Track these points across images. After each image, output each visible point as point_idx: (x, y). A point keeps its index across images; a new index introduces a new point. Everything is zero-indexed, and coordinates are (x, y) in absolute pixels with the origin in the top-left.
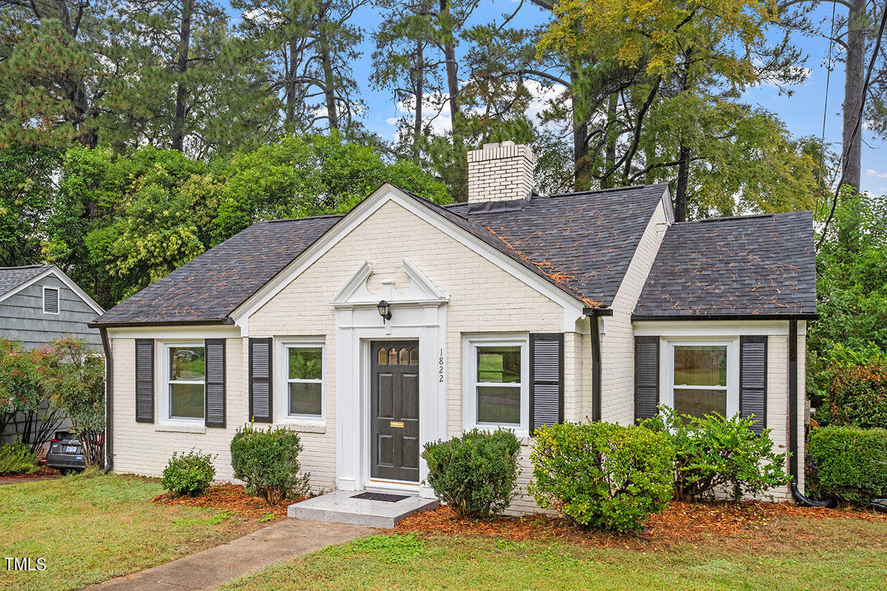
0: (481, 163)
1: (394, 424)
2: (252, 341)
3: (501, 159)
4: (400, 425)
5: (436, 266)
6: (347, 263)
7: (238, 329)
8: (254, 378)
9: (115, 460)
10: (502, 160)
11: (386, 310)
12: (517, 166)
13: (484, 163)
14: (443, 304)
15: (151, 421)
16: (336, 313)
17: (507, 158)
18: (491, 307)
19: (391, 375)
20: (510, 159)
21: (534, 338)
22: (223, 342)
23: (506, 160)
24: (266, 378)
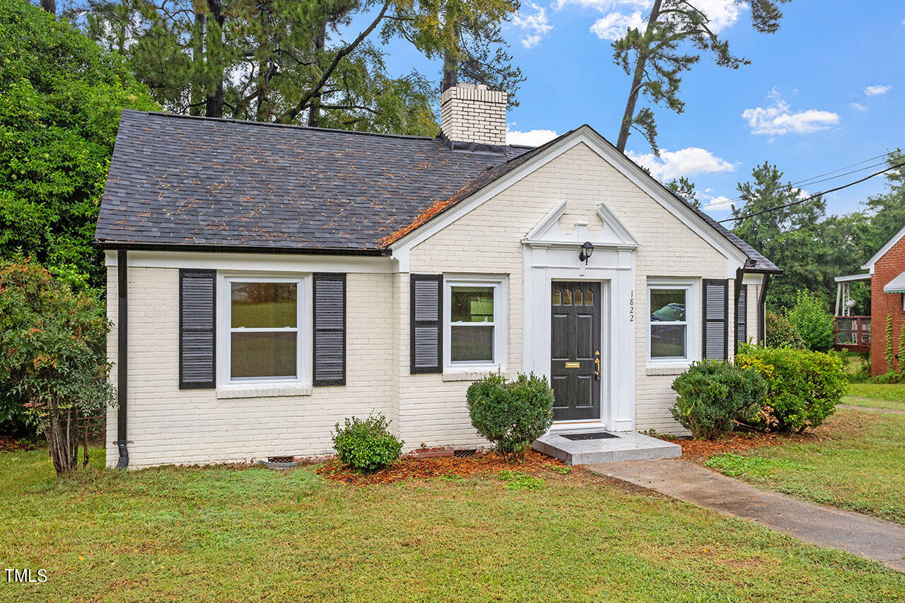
0: (465, 102)
1: (569, 365)
2: (414, 278)
3: (485, 102)
4: (577, 365)
5: (625, 213)
6: (535, 199)
7: (396, 262)
8: (417, 322)
9: (131, 448)
10: (486, 104)
11: (584, 252)
12: (501, 113)
13: (468, 102)
14: (634, 250)
15: (212, 385)
16: (526, 251)
17: (492, 102)
18: (672, 254)
19: (565, 316)
20: (494, 105)
21: (706, 282)
22: (342, 277)
23: (490, 104)
24: (434, 321)
